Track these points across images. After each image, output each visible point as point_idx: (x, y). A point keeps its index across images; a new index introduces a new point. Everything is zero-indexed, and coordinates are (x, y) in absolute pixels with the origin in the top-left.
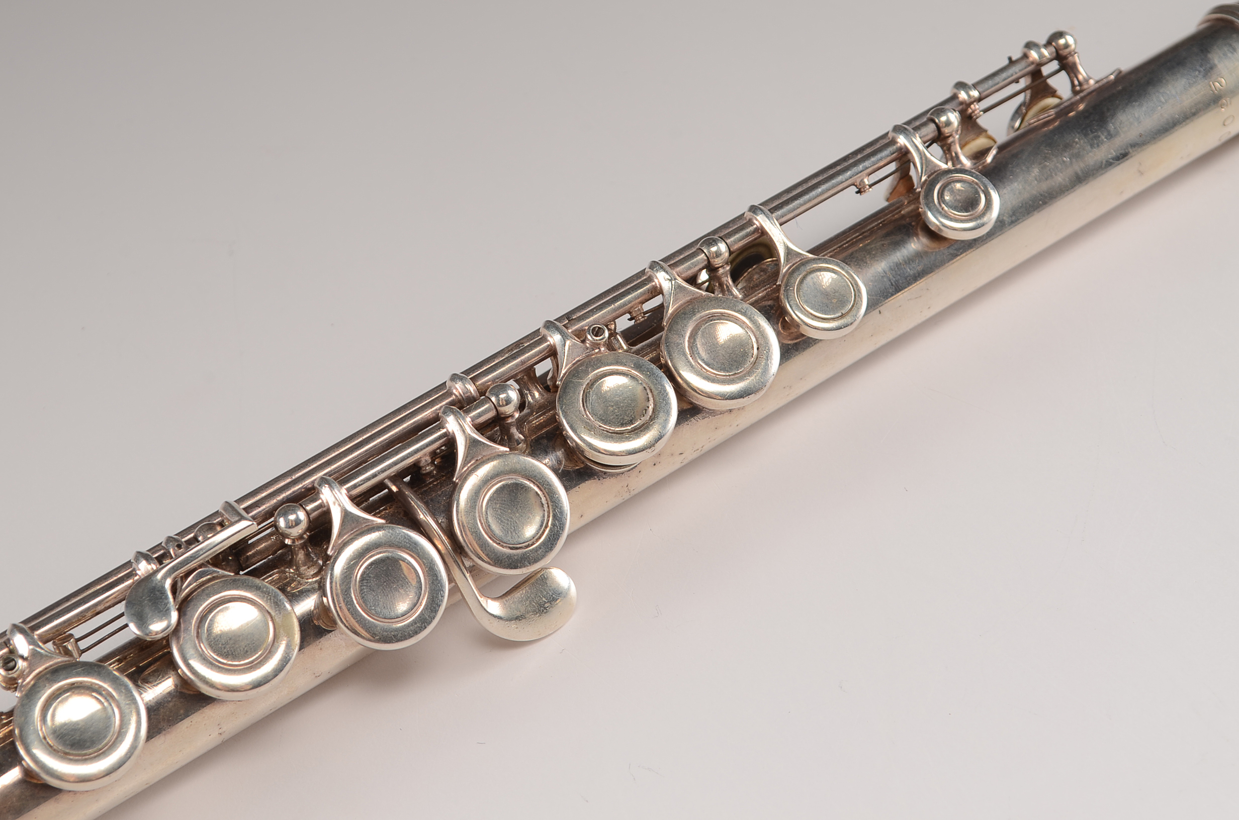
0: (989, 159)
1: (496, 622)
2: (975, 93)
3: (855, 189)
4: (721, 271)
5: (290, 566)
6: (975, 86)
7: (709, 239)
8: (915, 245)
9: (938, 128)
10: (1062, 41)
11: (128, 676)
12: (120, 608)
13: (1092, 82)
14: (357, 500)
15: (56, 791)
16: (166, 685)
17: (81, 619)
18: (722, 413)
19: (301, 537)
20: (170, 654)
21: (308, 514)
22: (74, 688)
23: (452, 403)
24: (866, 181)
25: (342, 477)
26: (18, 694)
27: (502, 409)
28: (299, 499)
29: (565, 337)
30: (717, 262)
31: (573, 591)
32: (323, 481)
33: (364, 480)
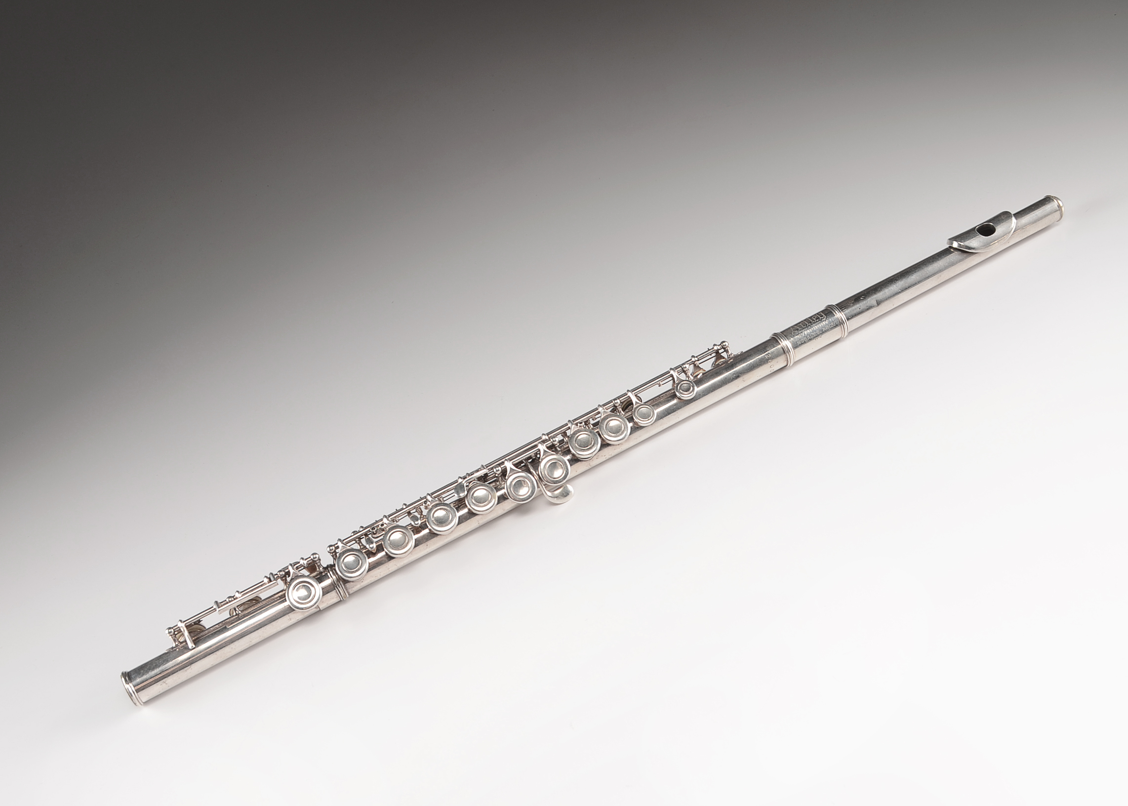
0: (699, 377)
1: (550, 498)
2: (696, 359)
3: (658, 385)
4: (618, 407)
5: (498, 482)
6: (697, 357)
7: (615, 399)
8: (675, 401)
9: (682, 369)
10: (724, 344)
11: (456, 508)
12: (453, 491)
13: (733, 355)
14: (515, 465)
15: (437, 535)
16: (465, 511)
17: (444, 493)
18: (616, 445)
19: (500, 474)
20: (465, 503)
21: (502, 468)
22: (440, 509)
23: (542, 441)
24: (661, 383)
25: (510, 460)
26: (428, 510)
27: (554, 443)
28: (499, 465)
29: (572, 424)
30: (617, 405)
31: (573, 492)
32: (506, 460)
33: (516, 460)
